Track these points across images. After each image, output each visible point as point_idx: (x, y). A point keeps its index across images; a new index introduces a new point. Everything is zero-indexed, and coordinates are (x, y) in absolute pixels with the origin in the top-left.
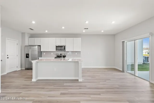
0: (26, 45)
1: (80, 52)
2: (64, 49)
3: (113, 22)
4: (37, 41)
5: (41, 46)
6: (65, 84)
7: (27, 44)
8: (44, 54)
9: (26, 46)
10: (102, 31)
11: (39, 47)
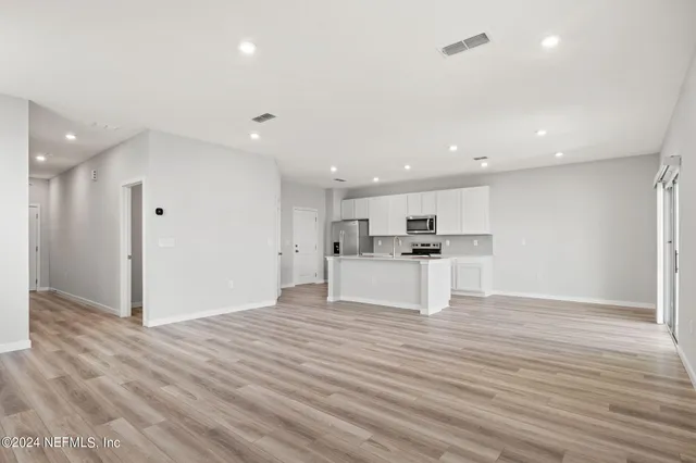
0: (335, 219)
2: (431, 228)
4: (360, 208)
5: (370, 222)
7: (336, 216)
8: (380, 243)
9: (334, 223)
11: (365, 223)
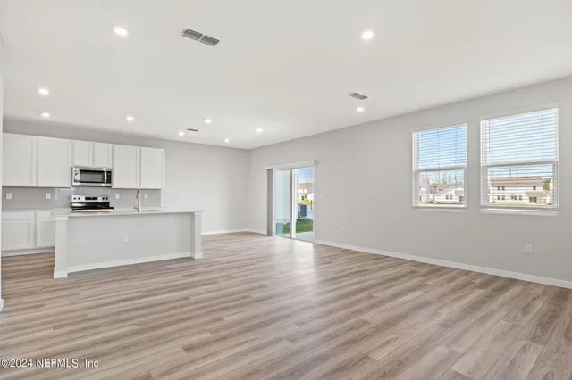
1: (158, 190)
2: (108, 182)
3: (259, 130)
6: (169, 267)
10: (227, 141)
